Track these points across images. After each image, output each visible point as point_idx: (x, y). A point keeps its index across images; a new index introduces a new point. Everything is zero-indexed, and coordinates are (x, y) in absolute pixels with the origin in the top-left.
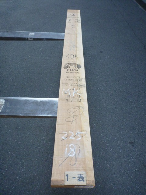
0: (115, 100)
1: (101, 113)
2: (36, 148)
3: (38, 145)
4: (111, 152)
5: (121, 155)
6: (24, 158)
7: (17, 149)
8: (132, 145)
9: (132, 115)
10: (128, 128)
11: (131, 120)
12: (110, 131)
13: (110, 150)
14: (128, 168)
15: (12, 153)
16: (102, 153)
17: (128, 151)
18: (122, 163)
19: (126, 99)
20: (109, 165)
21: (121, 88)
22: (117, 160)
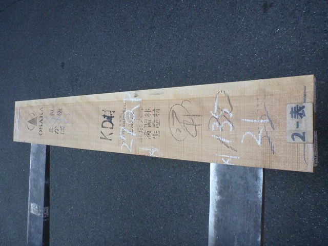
0: (170, 40)
1: (200, 66)
2: (276, 194)
3: (270, 190)
4: (285, 48)
5: (293, 28)
6: (298, 217)
7: (279, 231)
8: (271, 5)
9: (204, 6)
10: (233, 14)
11: (216, 8)
12: (241, 50)
13: (281, 49)
14: (320, 15)
15: (288, 242)
16: (289, 65)
17: (282, 14)
18: (309, 27)
19: (168, 18)
20: (314, 51)
21: (144, 26)
22: (303, 37)
